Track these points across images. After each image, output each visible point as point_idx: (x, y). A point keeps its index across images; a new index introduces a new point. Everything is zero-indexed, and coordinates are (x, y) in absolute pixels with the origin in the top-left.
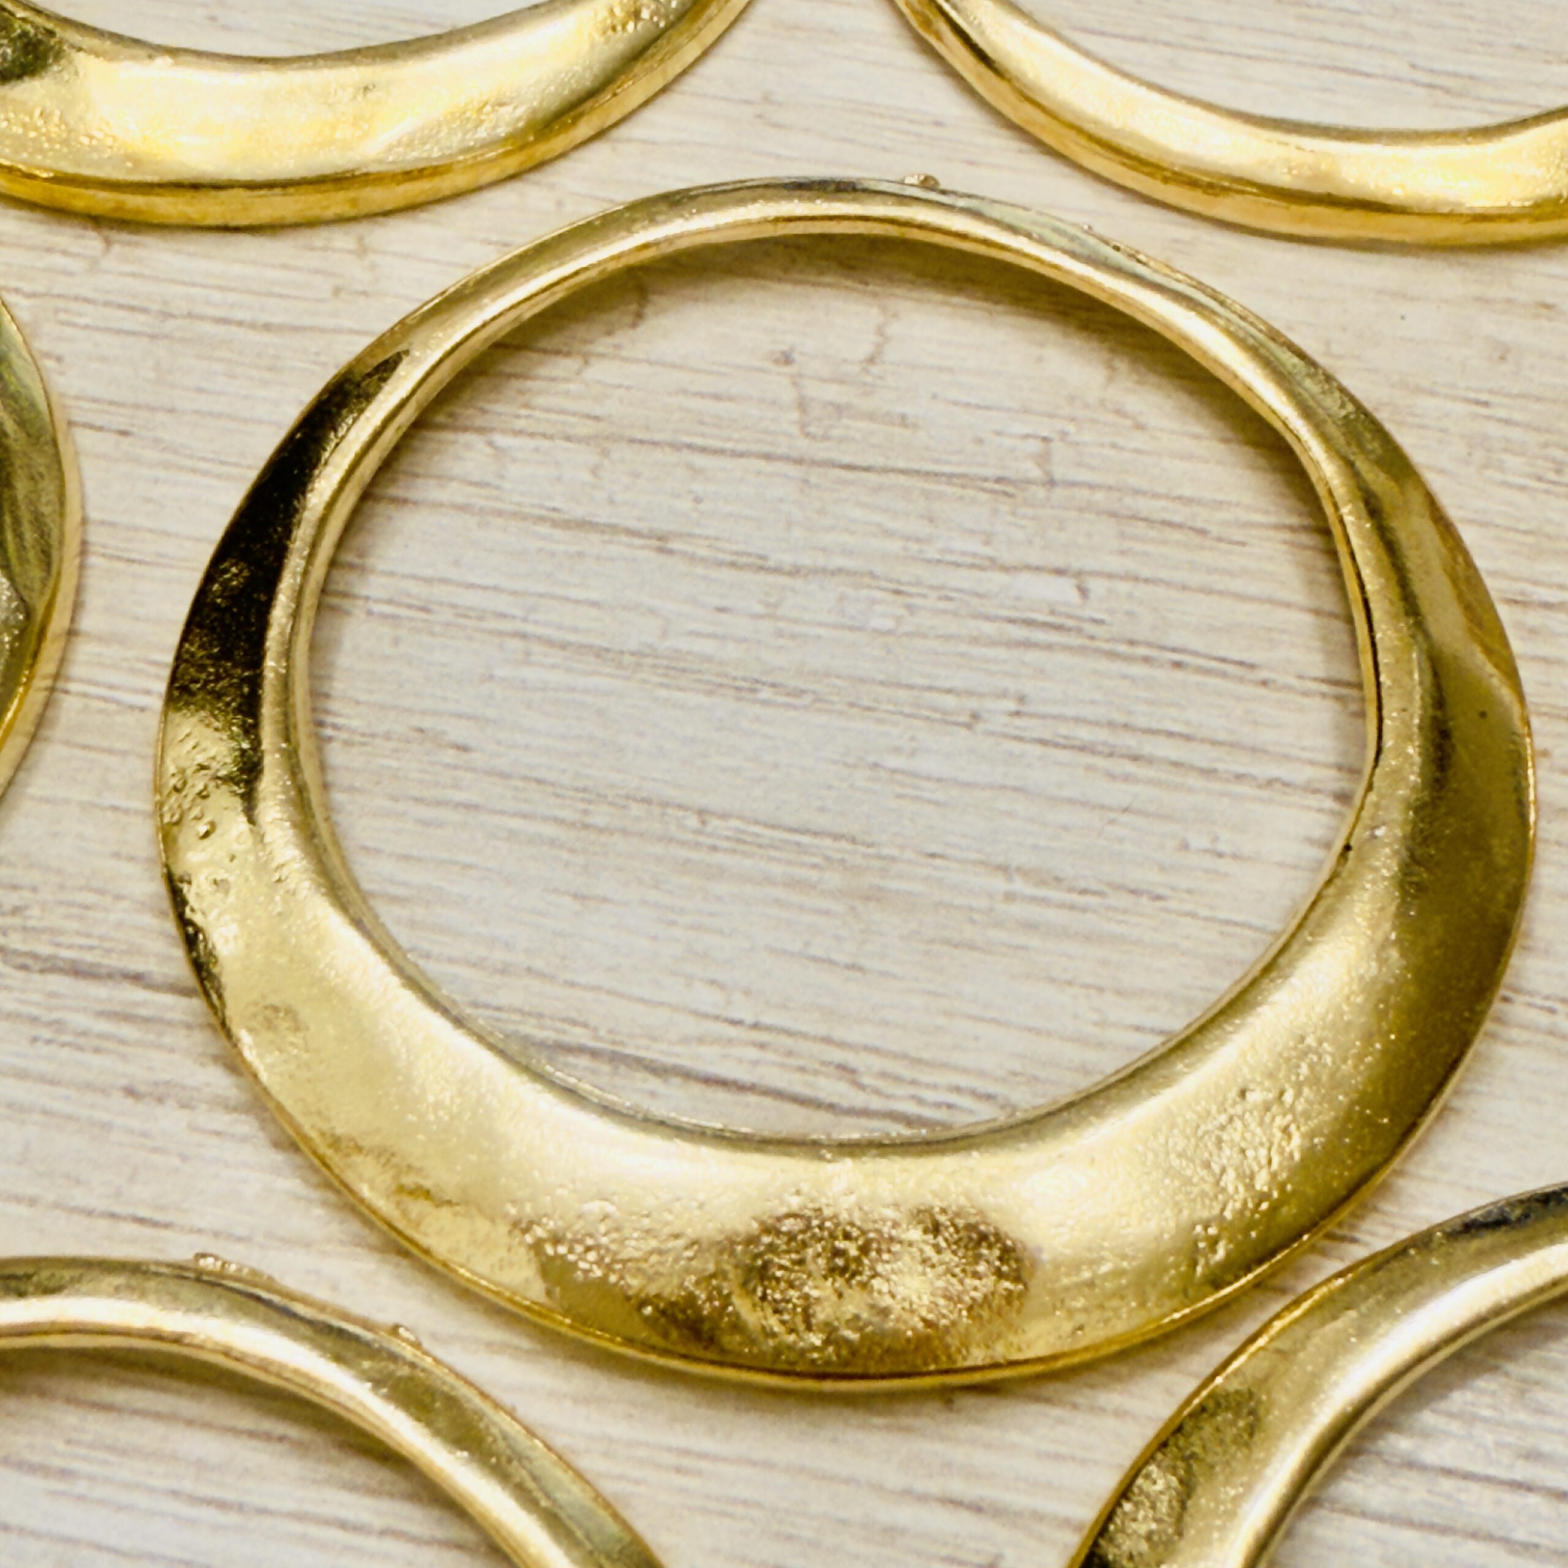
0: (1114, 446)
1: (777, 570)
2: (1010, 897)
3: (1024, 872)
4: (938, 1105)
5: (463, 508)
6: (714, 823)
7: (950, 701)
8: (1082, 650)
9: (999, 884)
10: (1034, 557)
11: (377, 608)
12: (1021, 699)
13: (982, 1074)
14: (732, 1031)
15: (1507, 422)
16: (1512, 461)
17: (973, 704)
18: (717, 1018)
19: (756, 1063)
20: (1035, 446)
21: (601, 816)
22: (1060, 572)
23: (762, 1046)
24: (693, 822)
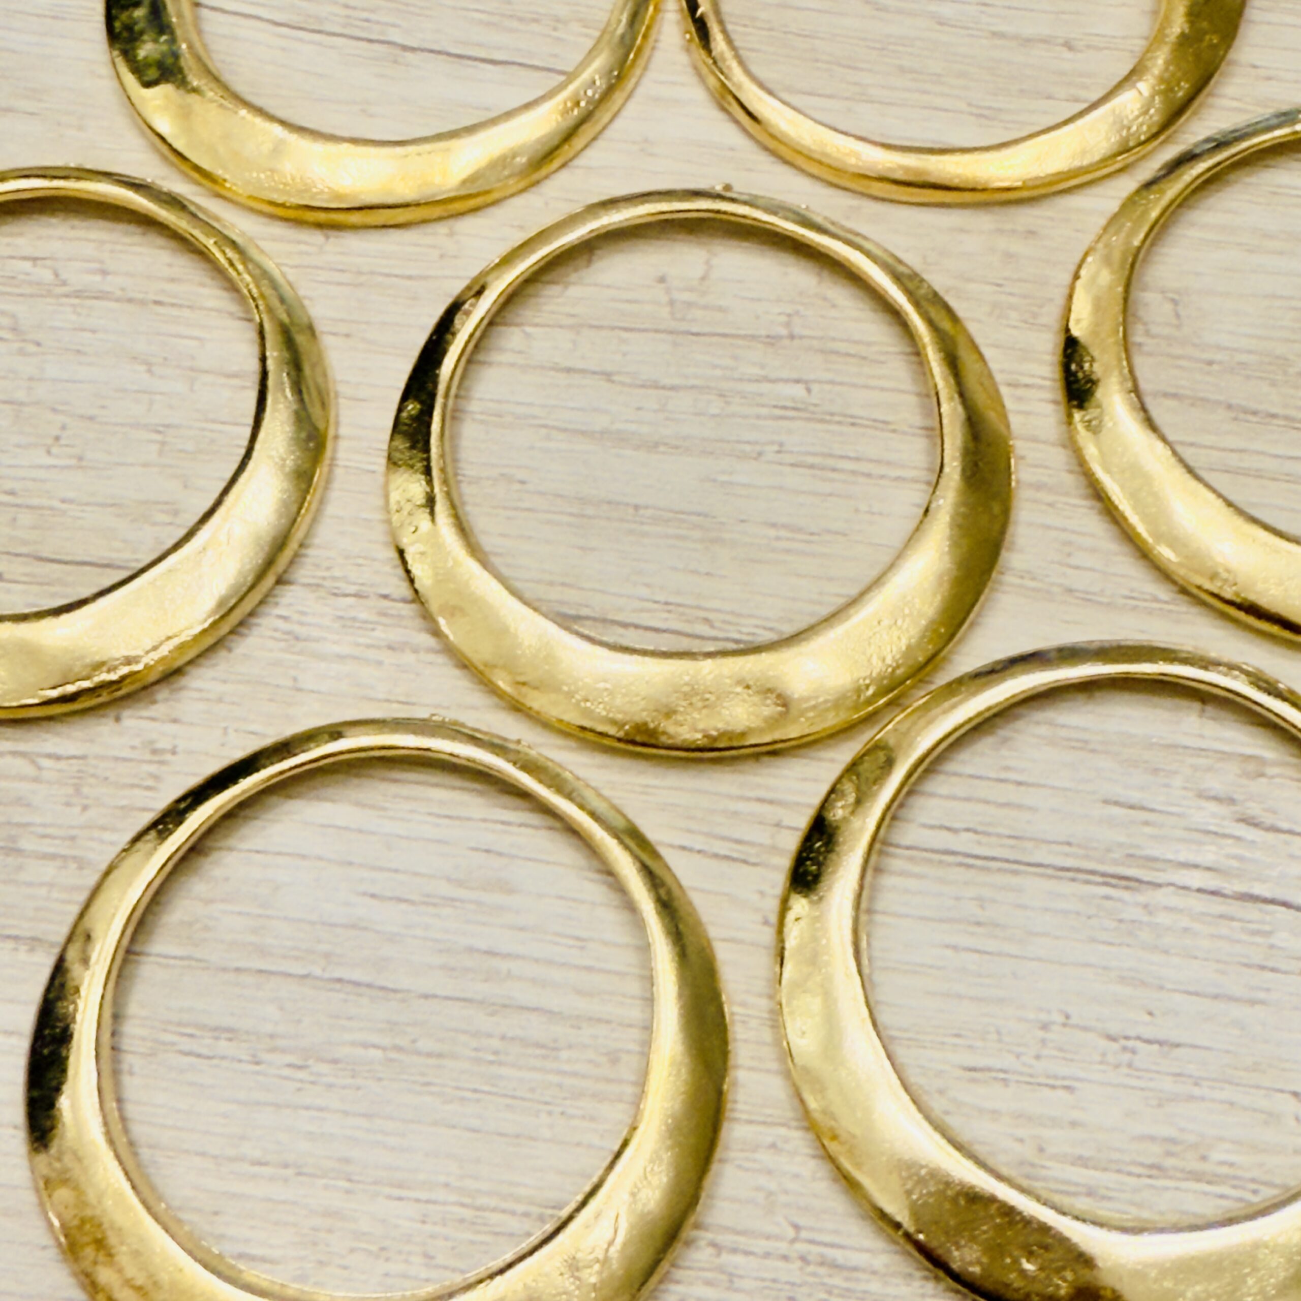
0: (822, 317)
1: (663, 388)
2: (778, 538)
3: (785, 526)
4: (749, 634)
5: (512, 365)
6: (642, 512)
7: (748, 448)
8: (809, 420)
9: (772, 533)
10: (785, 374)
11: (478, 417)
12: (781, 444)
13: (767, 619)
14: (656, 606)
15: (1011, 294)
16: (1014, 315)
17: (758, 448)
18: (647, 600)
19: (666, 619)
20: (783, 319)
21: (590, 511)
22: (798, 381)
23: (669, 612)
24: (631, 511)
